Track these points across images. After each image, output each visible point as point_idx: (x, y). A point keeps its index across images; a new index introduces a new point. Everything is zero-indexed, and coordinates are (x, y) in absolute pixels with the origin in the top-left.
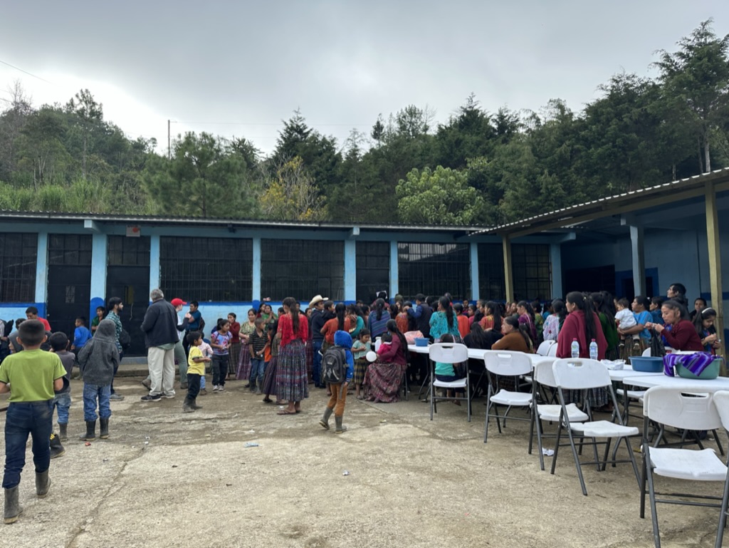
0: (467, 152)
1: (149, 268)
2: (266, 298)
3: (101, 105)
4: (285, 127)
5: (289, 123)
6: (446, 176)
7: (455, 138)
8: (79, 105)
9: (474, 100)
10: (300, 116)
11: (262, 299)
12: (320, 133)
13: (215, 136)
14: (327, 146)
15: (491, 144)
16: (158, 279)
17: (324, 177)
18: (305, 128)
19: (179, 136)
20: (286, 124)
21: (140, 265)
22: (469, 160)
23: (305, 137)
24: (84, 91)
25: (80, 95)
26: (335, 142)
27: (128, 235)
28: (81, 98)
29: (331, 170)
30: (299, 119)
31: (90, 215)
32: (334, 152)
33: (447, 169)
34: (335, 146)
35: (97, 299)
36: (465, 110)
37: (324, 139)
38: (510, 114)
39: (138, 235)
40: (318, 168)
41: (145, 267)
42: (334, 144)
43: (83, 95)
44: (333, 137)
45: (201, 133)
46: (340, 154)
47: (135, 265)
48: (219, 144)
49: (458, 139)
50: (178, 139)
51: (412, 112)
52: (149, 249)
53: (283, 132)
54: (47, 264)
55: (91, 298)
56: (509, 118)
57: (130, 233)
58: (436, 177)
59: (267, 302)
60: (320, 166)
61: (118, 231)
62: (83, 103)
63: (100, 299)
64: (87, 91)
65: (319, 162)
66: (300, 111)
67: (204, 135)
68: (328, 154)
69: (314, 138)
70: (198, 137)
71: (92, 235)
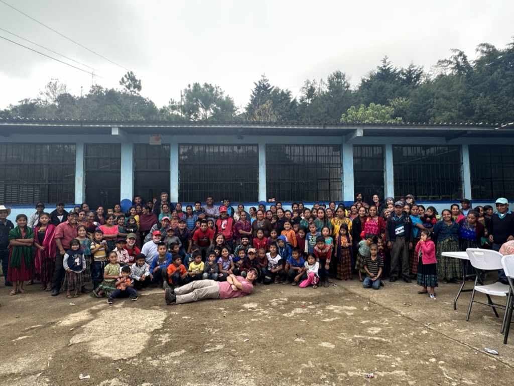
0: (388, 95)
1: (169, 172)
2: (271, 199)
3: (140, 81)
4: (255, 87)
5: (258, 84)
6: (378, 110)
7: (379, 86)
8: (127, 82)
9: (387, 61)
10: (265, 78)
11: (267, 200)
12: (280, 88)
13: (213, 86)
14: (286, 96)
15: (406, 89)
16: (177, 182)
17: (285, 116)
18: (269, 86)
19: (189, 86)
20: (256, 84)
21: (161, 170)
22: (390, 100)
23: (269, 92)
24: (130, 72)
25: (127, 75)
26: (290, 94)
27: (151, 144)
28: (128, 77)
29: (290, 111)
30: (264, 80)
31: (117, 123)
32: (290, 100)
33: (379, 105)
34: (290, 96)
35: (126, 201)
36: (381, 69)
37: (283, 92)
38: (415, 68)
39: (159, 143)
40: (281, 110)
41: (166, 172)
42: (289, 95)
43: (129, 75)
44: (289, 90)
45: (204, 84)
46: (295, 100)
47: (158, 170)
48: (217, 91)
49: (381, 86)
50: (188, 88)
51: (339, 76)
52: (170, 156)
53: (254, 90)
54: (84, 170)
55: (121, 200)
56: (414, 72)
57: (153, 141)
58: (370, 111)
59: (272, 202)
60: (282, 109)
61: (143, 139)
62: (130, 80)
63: (129, 200)
64: (131, 72)
65: (281, 106)
66: (265, 75)
67: (206, 85)
68: (286, 102)
69: (276, 91)
70: (202, 86)
71: (120, 144)
